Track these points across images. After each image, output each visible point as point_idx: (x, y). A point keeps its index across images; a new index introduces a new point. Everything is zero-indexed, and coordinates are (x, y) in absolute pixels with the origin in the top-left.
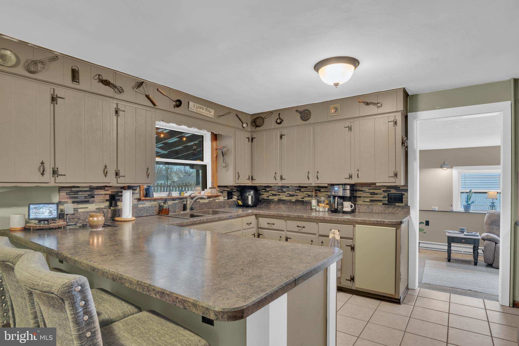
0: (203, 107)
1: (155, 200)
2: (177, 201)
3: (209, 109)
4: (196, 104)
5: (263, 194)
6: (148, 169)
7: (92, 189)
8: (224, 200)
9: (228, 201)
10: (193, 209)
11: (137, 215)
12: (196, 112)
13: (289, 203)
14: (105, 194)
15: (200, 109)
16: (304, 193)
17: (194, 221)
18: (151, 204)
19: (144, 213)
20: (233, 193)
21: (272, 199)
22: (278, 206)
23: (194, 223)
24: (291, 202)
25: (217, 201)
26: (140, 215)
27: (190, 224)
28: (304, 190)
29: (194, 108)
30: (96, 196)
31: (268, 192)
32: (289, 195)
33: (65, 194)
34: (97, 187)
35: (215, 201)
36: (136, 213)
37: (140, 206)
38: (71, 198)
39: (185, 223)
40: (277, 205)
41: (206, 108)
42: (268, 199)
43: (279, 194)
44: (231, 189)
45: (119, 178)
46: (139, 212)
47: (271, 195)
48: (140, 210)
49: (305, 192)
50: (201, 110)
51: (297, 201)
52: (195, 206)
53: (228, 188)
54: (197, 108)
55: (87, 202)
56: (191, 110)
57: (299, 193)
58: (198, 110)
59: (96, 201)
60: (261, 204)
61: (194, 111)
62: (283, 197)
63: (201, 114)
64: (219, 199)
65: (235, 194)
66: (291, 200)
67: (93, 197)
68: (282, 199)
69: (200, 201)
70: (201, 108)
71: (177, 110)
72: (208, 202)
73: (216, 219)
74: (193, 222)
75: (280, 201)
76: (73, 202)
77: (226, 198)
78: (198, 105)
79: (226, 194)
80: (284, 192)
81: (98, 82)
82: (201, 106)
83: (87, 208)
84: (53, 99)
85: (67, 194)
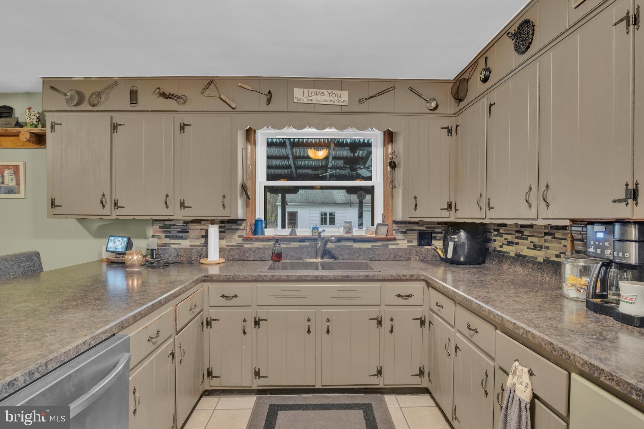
0: (322, 91)
3: (335, 92)
4: (306, 91)
5: (495, 240)
6: (224, 197)
7: (186, 223)
8: (408, 246)
9: (418, 248)
10: (336, 257)
11: (241, 258)
12: (308, 102)
13: (530, 265)
14: (201, 229)
15: (316, 96)
16: (560, 243)
17: (259, 276)
18: (263, 245)
19: (250, 256)
20: (433, 235)
21: (507, 253)
22: (514, 268)
23: (260, 279)
24: (533, 261)
25: (390, 247)
27: (251, 279)
28: (560, 236)
29: (303, 98)
30: (190, 231)
31: (502, 236)
32: (533, 244)
33: (158, 227)
34: (192, 220)
35: (388, 247)
36: (238, 255)
37: (245, 246)
38: (164, 232)
39: (242, 277)
40: (513, 267)
41: (330, 91)
42: (501, 252)
43: (517, 241)
44: (427, 227)
45: (184, 209)
46: (242, 253)
47: (506, 242)
48: (244, 251)
49: (563, 241)
50: (319, 97)
51: (547, 261)
52: (340, 252)
53: (422, 226)
54: (310, 95)
55: (181, 238)
56: (298, 102)
57: (551, 242)
58: (313, 98)
59: (190, 237)
60: (491, 261)
61: (305, 102)
62: (524, 249)
63: (320, 103)
64: (398, 244)
65: (441, 237)
66: (536, 258)
67: (188, 232)
68: (521, 253)
69: (352, 246)
70: (317, 95)
71: (271, 107)
72: (371, 247)
74: (258, 277)
75: (520, 258)
76: (166, 237)
77: (415, 243)
78: (311, 90)
79: (415, 236)
80: (525, 238)
81: (158, 97)
82: (316, 90)
83: (180, 244)
84: (115, 128)
85: (160, 227)
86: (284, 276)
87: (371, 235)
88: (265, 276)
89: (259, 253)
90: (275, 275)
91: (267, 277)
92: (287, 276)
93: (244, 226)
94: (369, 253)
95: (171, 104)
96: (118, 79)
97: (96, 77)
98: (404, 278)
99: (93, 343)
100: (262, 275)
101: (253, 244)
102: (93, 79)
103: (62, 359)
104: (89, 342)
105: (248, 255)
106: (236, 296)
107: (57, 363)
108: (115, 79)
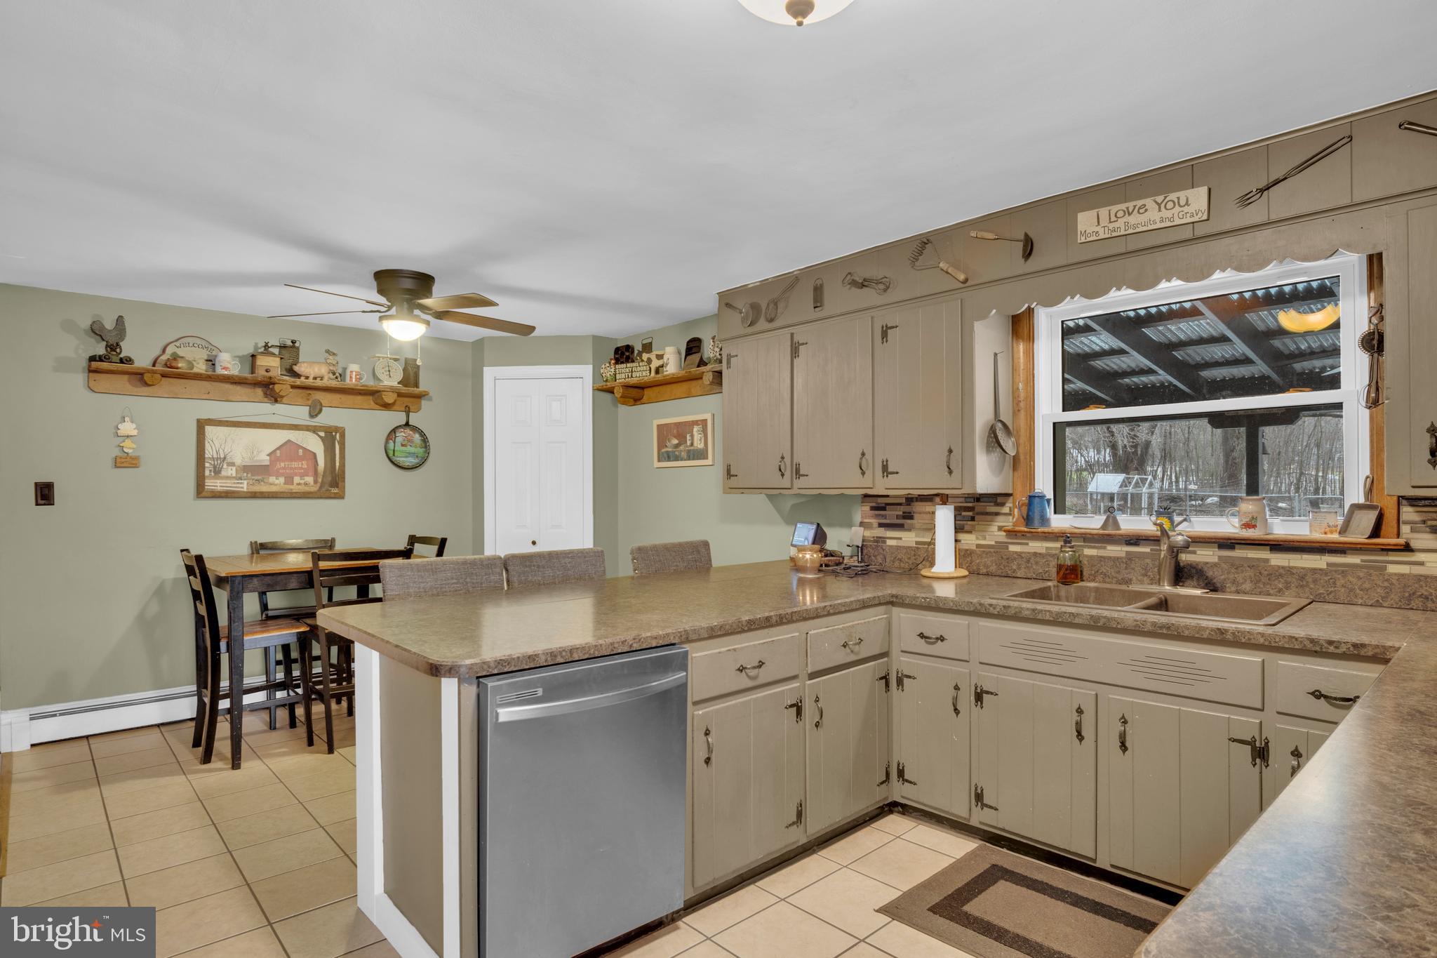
0: (1139, 203)
1: (1054, 536)
3: (1173, 196)
4: (1104, 212)
6: (950, 451)
7: (910, 500)
11: (1001, 571)
12: (1110, 236)
14: (925, 514)
15: (1127, 219)
17: (980, 604)
18: (1047, 548)
19: (1019, 568)
23: (983, 610)
25: (1395, 569)
26: (1009, 572)
27: (966, 609)
29: (1097, 229)
30: (916, 516)
33: (866, 508)
34: (919, 495)
35: (1378, 567)
36: (996, 564)
37: (1012, 548)
38: (877, 516)
41: (1160, 199)
45: (887, 476)
46: (1004, 563)
48: (1008, 559)
50: (1133, 219)
52: (1228, 573)
54: (1113, 218)
55: (899, 527)
56: (1088, 239)
58: (1120, 223)
59: (917, 526)
61: (1102, 236)
63: (1137, 230)
64: (1419, 563)
67: (911, 518)
69: (1267, 561)
70: (1129, 214)
71: (1035, 263)
74: (979, 607)
76: (881, 525)
78: (1114, 209)
81: (850, 289)
82: (1126, 205)
83: (900, 539)
84: (795, 350)
85: (873, 508)
86: (1028, 609)
87: (1326, 533)
88: (991, 605)
89: (1037, 563)
90: (1009, 607)
91: (994, 608)
92: (1034, 610)
93: (1010, 508)
94: (1315, 581)
95: (869, 296)
96: (799, 272)
97: (773, 277)
98: (1332, 649)
99: (636, 646)
100: (986, 603)
101: (1027, 544)
102: (770, 280)
103: (592, 652)
104: (630, 643)
105: (1014, 567)
106: (942, 639)
107: (584, 654)
108: (795, 273)
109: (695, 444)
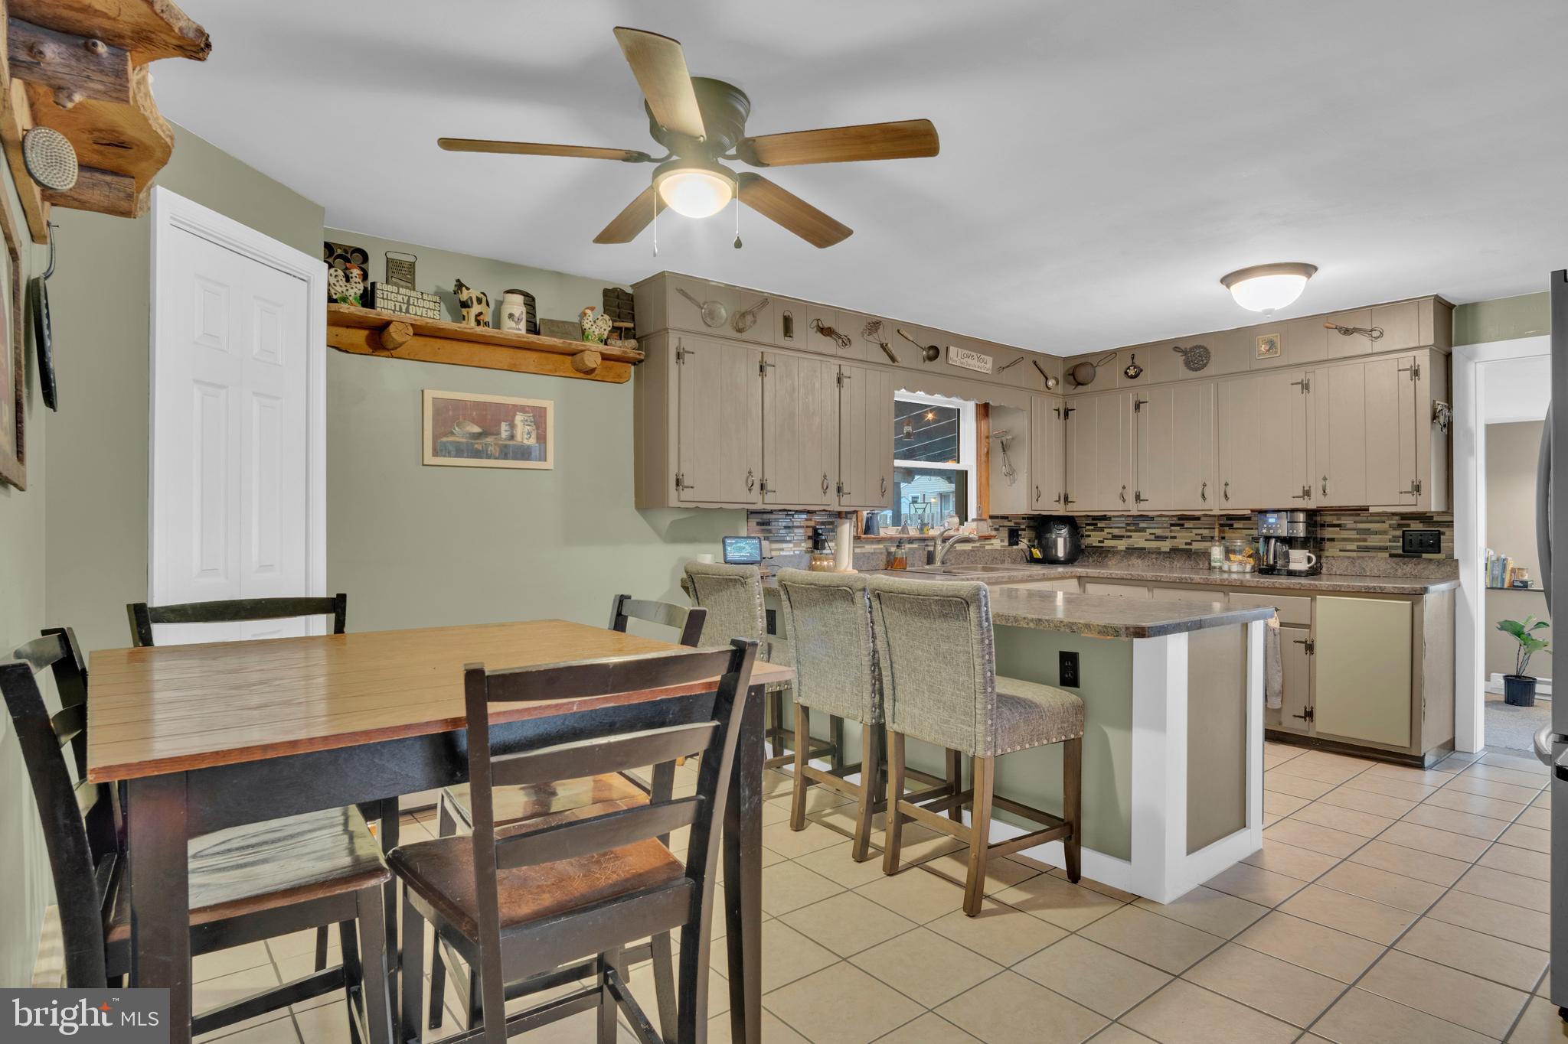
0: (973, 353)
1: (880, 541)
2: (915, 546)
3: (982, 356)
4: (960, 350)
5: (1089, 536)
6: (883, 480)
8: (1002, 546)
9: (1010, 548)
12: (960, 365)
13: (1154, 556)
14: (807, 527)
15: (967, 359)
16: (1191, 532)
18: (874, 549)
20: (1020, 532)
21: (1113, 547)
22: (1128, 561)
24: (1158, 552)
25: (987, 547)
26: (863, 566)
28: (1191, 526)
29: (957, 359)
31: (1103, 531)
32: (1153, 536)
33: (755, 524)
35: (985, 547)
37: (860, 549)
40: (1125, 561)
41: (980, 356)
42: (1102, 547)
43: (1129, 534)
44: (1016, 523)
45: (841, 494)
47: (1110, 536)
48: (862, 558)
49: (1193, 530)
50: (969, 361)
51: (1174, 551)
53: (1010, 521)
54: (963, 357)
56: (953, 363)
57: (1179, 532)
58: (964, 361)
59: (794, 537)
60: (1086, 559)
61: (958, 364)
62: (1138, 540)
63: (970, 368)
64: (992, 544)
65: (1025, 535)
66: (1159, 548)
68: (1136, 546)
72: (971, 548)
73: (1004, 580)
75: (1131, 551)
77: (1006, 543)
78: (964, 351)
79: (1005, 534)
80: (1143, 530)
81: (816, 332)
82: (969, 352)
84: (761, 369)
85: (758, 524)
95: (827, 344)
101: (864, 547)
102: (737, 288)
108: (766, 295)
109: (519, 438)
